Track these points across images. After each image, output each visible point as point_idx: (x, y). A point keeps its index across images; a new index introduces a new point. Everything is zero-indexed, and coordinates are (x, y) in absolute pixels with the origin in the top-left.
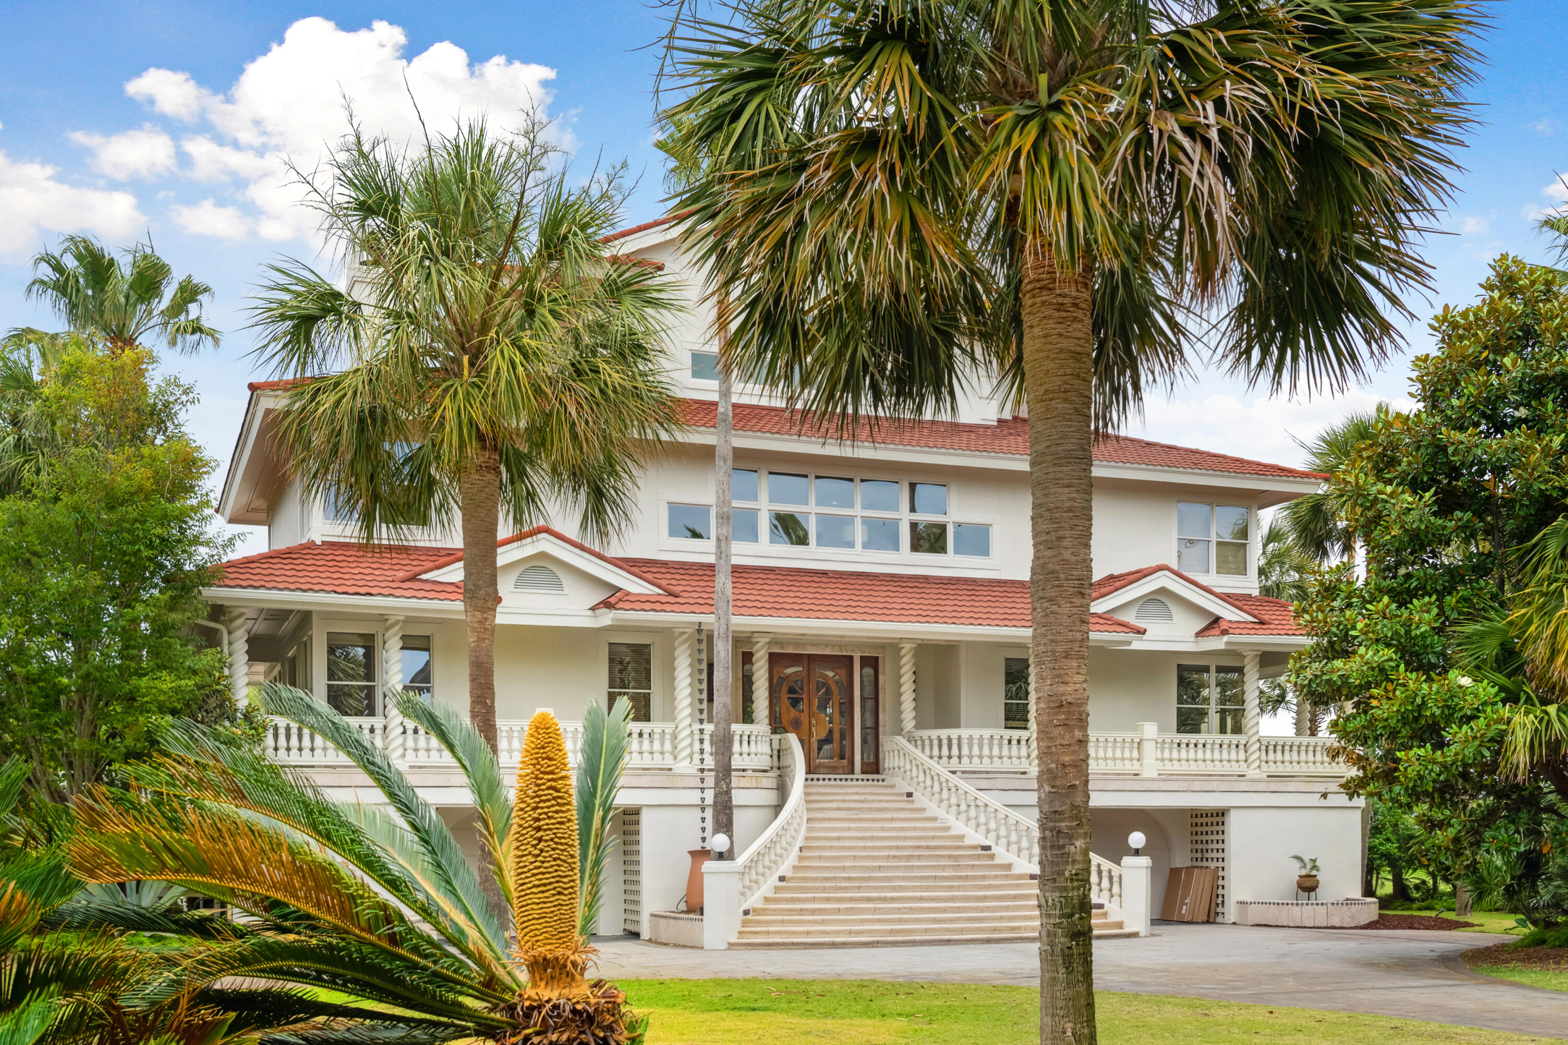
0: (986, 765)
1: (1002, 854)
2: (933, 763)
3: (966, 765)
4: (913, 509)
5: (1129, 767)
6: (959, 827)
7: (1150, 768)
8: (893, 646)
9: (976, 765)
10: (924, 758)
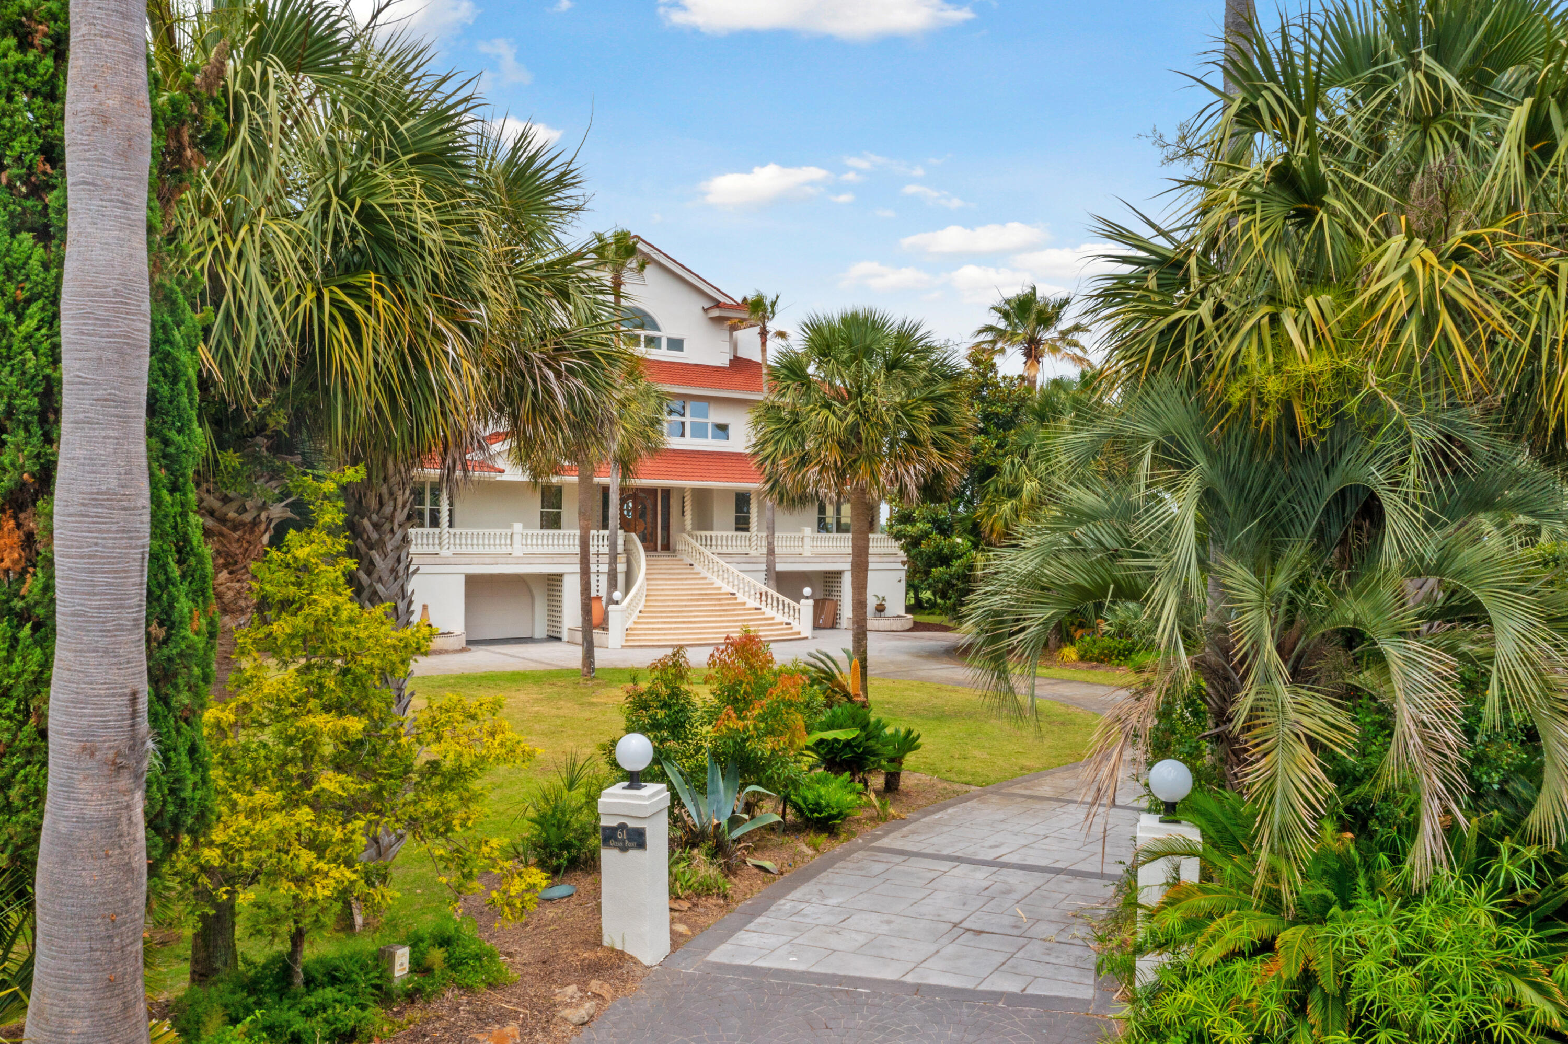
0: (730, 550)
1: (741, 598)
2: (702, 549)
3: (719, 550)
4: (683, 424)
5: (797, 551)
6: (718, 583)
7: (807, 551)
8: (682, 490)
9: (724, 550)
10: (698, 545)
